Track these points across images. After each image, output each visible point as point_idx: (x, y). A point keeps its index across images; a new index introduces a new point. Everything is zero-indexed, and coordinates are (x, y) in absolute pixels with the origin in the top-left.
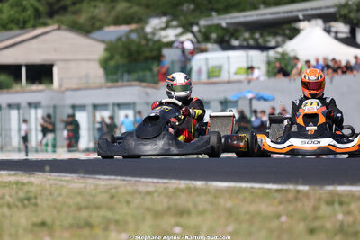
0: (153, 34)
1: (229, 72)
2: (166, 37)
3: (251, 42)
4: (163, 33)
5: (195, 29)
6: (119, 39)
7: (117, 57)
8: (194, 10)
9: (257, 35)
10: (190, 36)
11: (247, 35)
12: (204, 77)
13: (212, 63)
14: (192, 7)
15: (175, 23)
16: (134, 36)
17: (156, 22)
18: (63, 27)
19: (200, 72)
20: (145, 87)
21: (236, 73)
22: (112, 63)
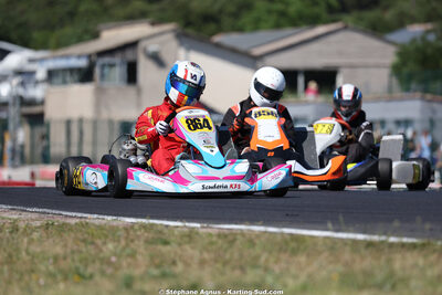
16: (432, 37)
20: (429, 101)
22: (405, 71)
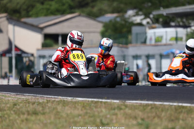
0: (129, 18)
1: (166, 39)
2: (136, 20)
3: (181, 24)
4: (134, 18)
5: (151, 16)
6: (110, 21)
7: (109, 31)
8: (151, 6)
9: (184, 20)
10: (148, 20)
11: (179, 20)
12: (153, 42)
13: (157, 35)
14: (150, 4)
15: (140, 13)
16: (118, 19)
17: (130, 12)
18: (82, 14)
19: (151, 39)
21: (170, 40)
